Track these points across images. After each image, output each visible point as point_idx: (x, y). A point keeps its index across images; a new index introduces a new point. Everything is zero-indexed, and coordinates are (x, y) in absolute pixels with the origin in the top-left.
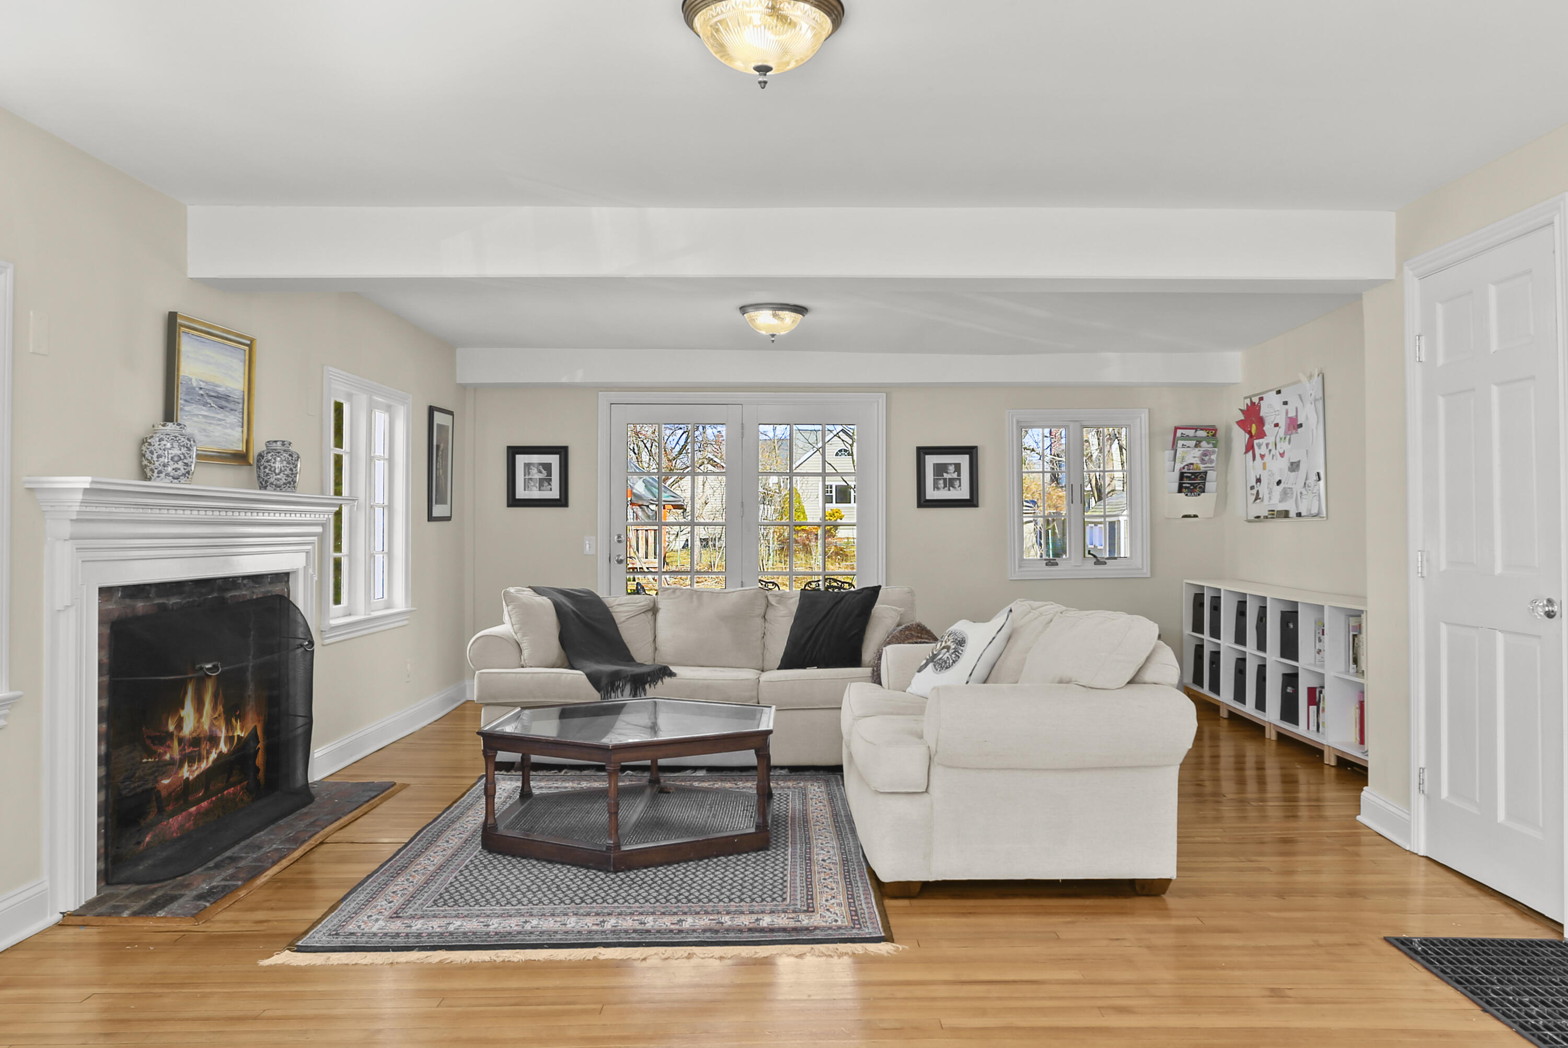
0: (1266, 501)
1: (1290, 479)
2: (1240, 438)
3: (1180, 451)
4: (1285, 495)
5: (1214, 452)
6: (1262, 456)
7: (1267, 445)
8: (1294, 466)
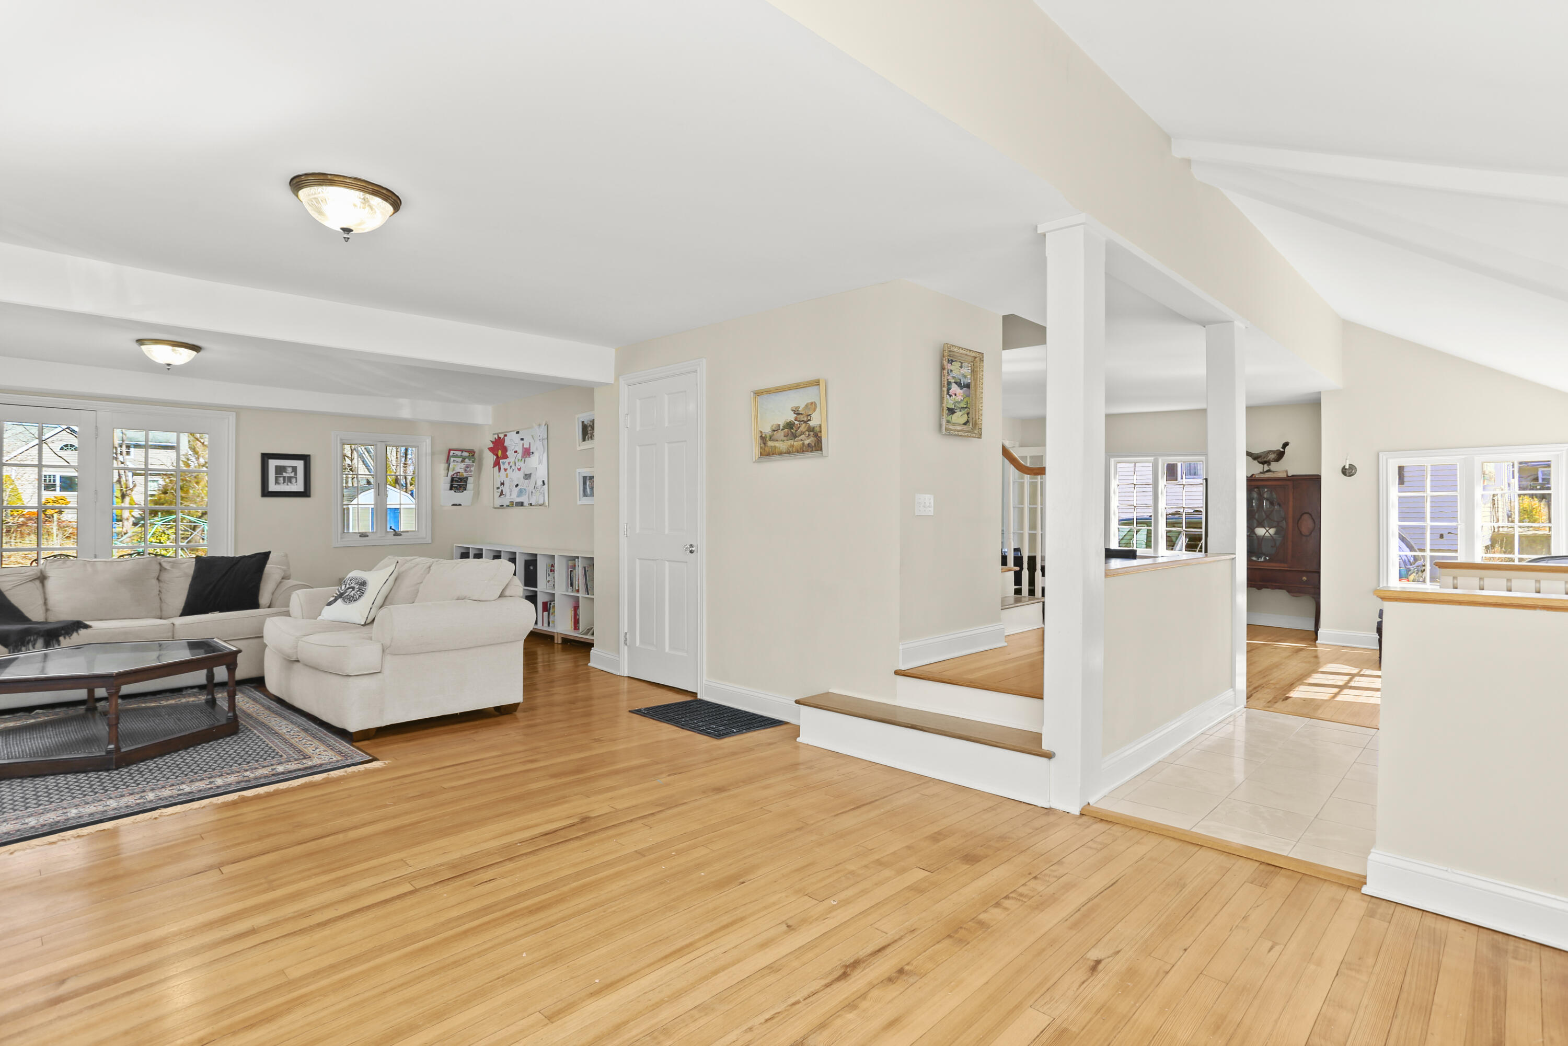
0: (508, 497)
1: (524, 484)
2: (489, 458)
3: (452, 464)
4: (521, 493)
5: (473, 466)
6: (506, 470)
7: (509, 463)
8: (527, 476)
